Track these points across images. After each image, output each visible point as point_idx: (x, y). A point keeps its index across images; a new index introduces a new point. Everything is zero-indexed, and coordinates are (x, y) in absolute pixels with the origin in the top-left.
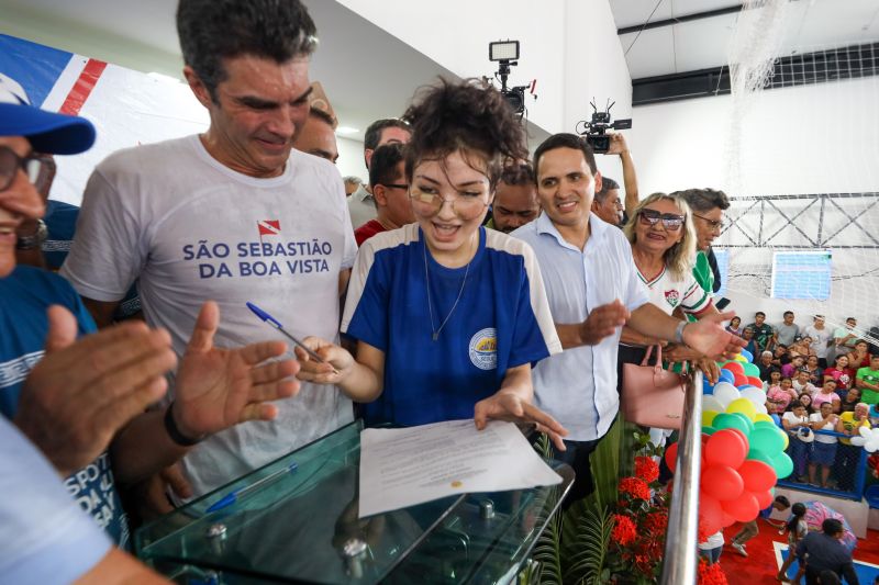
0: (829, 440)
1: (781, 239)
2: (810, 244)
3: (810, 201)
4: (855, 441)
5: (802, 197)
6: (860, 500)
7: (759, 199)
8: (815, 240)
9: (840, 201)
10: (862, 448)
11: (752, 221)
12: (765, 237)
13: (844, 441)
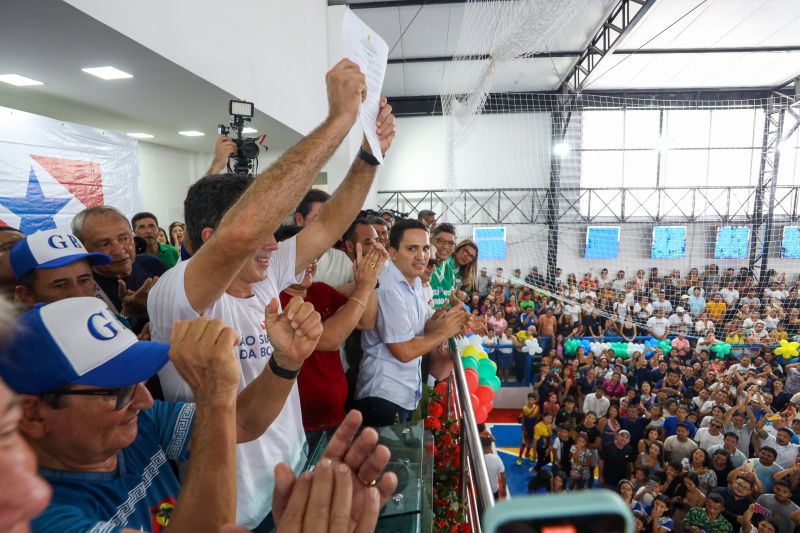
0: (508, 351)
1: (478, 219)
2: (493, 222)
3: (491, 193)
4: (524, 349)
5: (487, 190)
6: (528, 385)
7: (462, 191)
8: (496, 219)
9: (507, 193)
10: (528, 353)
11: (459, 205)
12: (468, 217)
13: (518, 350)
